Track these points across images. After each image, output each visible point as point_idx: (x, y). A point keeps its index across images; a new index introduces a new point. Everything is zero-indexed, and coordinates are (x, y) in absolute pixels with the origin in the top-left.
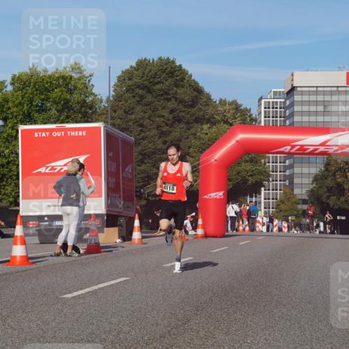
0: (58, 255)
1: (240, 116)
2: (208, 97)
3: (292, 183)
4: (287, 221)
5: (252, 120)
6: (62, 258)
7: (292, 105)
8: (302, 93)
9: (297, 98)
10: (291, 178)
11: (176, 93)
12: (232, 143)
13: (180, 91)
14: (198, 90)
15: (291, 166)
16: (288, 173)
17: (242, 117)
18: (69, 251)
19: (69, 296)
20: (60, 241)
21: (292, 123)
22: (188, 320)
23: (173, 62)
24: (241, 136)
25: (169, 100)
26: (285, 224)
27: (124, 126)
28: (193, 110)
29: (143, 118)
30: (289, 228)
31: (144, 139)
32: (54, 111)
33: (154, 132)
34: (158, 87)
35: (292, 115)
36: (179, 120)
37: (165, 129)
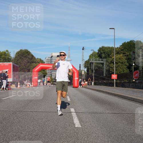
0: (2, 90)
1: (41, 62)
2: (35, 57)
3: (52, 75)
4: (50, 83)
5: (44, 62)
6: (3, 91)
7: (52, 59)
8: (54, 57)
9: (53, 58)
10: (51, 74)
11: (28, 57)
12: (39, 67)
13: (29, 56)
14: (33, 56)
15: (52, 72)
16: (51, 73)
17: (42, 62)
18: (4, 89)
19: (3, 99)
20: (2, 87)
21: (52, 63)
22: (28, 104)
23: (28, 50)
24: (41, 66)
25: (26, 58)
26: (50, 84)
27: (17, 63)
28: (31, 60)
29: (21, 62)
30: (51, 84)
31: (21, 66)
32: (2, 60)
33: (23, 64)
34: (24, 55)
35: (52, 61)
36: (29, 62)
37: (26, 64)
